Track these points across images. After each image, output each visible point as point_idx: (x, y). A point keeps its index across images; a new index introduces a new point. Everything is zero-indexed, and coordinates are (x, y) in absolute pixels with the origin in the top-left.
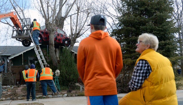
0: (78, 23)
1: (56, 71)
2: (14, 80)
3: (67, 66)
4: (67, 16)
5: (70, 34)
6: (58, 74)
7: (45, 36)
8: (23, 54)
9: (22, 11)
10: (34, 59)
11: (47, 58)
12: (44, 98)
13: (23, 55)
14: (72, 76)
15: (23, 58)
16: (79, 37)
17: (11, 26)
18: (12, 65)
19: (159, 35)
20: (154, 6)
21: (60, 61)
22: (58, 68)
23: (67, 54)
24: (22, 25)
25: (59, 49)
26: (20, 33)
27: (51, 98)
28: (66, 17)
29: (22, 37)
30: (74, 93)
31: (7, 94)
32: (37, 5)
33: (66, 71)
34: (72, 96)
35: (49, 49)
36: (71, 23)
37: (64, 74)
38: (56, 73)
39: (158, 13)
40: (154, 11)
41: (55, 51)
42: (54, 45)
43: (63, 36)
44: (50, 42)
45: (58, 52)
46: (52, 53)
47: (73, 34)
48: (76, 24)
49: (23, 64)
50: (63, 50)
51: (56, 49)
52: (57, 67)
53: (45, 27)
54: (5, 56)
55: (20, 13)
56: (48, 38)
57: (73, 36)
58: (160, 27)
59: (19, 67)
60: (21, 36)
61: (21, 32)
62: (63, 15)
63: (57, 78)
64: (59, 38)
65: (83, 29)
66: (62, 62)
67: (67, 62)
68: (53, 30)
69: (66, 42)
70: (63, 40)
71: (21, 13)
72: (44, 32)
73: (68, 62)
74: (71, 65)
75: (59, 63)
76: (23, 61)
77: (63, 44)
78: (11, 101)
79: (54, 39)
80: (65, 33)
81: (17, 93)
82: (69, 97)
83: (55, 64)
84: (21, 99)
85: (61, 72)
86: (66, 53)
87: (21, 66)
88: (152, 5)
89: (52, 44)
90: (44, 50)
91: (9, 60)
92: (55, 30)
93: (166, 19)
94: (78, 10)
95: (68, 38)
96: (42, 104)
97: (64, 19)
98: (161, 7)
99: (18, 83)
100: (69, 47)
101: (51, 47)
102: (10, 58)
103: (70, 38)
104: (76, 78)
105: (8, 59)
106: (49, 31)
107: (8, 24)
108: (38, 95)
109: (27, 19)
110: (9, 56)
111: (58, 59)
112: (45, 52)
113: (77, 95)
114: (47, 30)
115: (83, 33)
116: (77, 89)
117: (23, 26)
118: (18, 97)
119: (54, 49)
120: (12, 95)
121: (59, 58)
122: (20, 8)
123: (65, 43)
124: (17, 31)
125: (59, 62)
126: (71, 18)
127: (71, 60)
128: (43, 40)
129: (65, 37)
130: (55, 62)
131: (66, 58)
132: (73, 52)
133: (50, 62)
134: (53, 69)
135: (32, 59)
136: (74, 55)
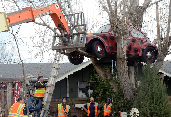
1: (131, 111)
3: (153, 102)
4: (150, 4)
5: (156, 39)
8: (67, 77)
11: (114, 85)
13: (68, 80)
15: (68, 85)
17: (50, 28)
21: (138, 92)
22: (135, 105)
23: (152, 77)
24: (69, 25)
25: (135, 67)
26: (67, 40)
28: (147, 5)
29: (70, 47)
33: (151, 110)
38: (131, 114)
41: (129, 72)
42: (126, 61)
43: (142, 42)
44: (118, 54)
45: (133, 73)
46: (123, 75)
47: (163, 37)
50: (144, 70)
51: (129, 68)
52: (132, 103)
53: (109, 28)
55: (64, 5)
56: (114, 47)
57: (162, 43)
60: (67, 45)
61: (69, 38)
64: (135, 46)
66: (141, 93)
67: (152, 92)
68: (125, 33)
69: (149, 54)
70: (143, 50)
72: (107, 35)
73: (154, 92)
74: (160, 98)
76: (68, 91)
77: (143, 58)
79: (126, 48)
80: (146, 36)
83: (129, 97)
85: (141, 111)
86: (150, 75)
89: (122, 59)
92: (128, 31)
95: (152, 47)
97: (142, 10)
100: (154, 63)
101: (121, 64)
103: (157, 45)
107: (45, 24)
109: (78, 14)
111: (134, 87)
112: (109, 74)
114: (112, 33)
117: (70, 27)
119: (126, 67)
121: (136, 84)
123: (147, 56)
124: (61, 37)
125: (135, 92)
126: (157, 8)
127: (159, 89)
128: (106, 52)
129: (146, 45)
130: (128, 94)
131: (149, 84)
132: (161, 73)
133: (119, 93)
134: (124, 106)
135: (83, 86)
136: (163, 78)
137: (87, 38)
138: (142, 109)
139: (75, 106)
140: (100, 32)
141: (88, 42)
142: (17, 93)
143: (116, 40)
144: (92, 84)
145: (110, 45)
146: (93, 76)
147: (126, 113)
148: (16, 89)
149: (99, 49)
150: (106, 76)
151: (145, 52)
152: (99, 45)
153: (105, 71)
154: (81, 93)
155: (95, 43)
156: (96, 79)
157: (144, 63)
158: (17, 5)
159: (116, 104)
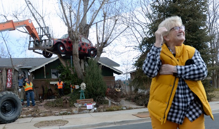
0: (105, 31)
1: (81, 84)
2: (37, 94)
3: (94, 79)
4: (93, 23)
5: (96, 44)
6: (83, 87)
7: (68, 45)
8: (44, 66)
9: (42, 18)
10: (57, 72)
11: (71, 70)
12: (69, 114)
13: (45, 68)
14: (99, 89)
15: (45, 71)
16: (106, 46)
18: (34, 78)
19: (193, 44)
20: (187, 13)
21: (86, 74)
22: (84, 81)
23: (93, 65)
25: (84, 60)
26: (38, 43)
27: (76, 114)
28: (91, 24)
29: (40, 48)
30: (102, 108)
31: (29, 110)
32: (59, 11)
33: (93, 84)
34: (99, 111)
35: (73, 60)
36: (97, 31)
37: (91, 87)
38: (81, 86)
39: (191, 20)
40: (187, 18)
41: (80, 63)
42: (78, 56)
43: (88, 45)
44: (73, 52)
45: (83, 63)
46: (76, 64)
47: (100, 43)
48: (102, 33)
49: (45, 78)
50: (89, 61)
51: (80, 60)
52: (82, 80)
53: (68, 36)
54: (25, 69)
56: (71, 47)
57: (100, 46)
58: (193, 35)
59: (41, 81)
60: (38, 47)
62: (88, 22)
63: (82, 92)
64: (84, 47)
65: (110, 37)
66: (87, 75)
67: (93, 74)
68: (77, 39)
69: (92, 52)
70: (89, 50)
71: (41, 21)
72: (67, 40)
73: (95, 74)
74: (98, 77)
75: (85, 76)
76: (45, 74)
77: (89, 55)
78: (32, 118)
79: (78, 49)
80: (90, 42)
81: (39, 109)
82: (96, 112)
83: (81, 77)
84: (44, 116)
87: (43, 79)
88: (185, 11)
89: (76, 55)
90: (68, 62)
91: (30, 73)
92: (79, 38)
93: (200, 27)
94: (104, 16)
95: (94, 48)
96: (66, 121)
97: (89, 26)
98: (194, 13)
99: (41, 98)
100: (95, 58)
101: (76, 57)
102: (31, 71)
104: (104, 92)
105: (29, 71)
106: (73, 39)
108: (62, 111)
110: (30, 69)
111: (84, 71)
112: (69, 64)
113: (105, 110)
114: (70, 39)
115: (111, 42)
116: (105, 103)
118: (40, 114)
119: (79, 59)
120: (34, 111)
121: (85, 70)
122: (39, 15)
123: (91, 54)
124: (34, 42)
125: (84, 74)
126: (97, 26)
127: (97, 72)
128: (66, 50)
129: (90, 47)
130: (80, 75)
131: (92, 69)
132: (100, 64)
133: (75, 75)
134: (78, 82)
135: (55, 71)
136: (101, 67)
137: (54, 41)
138: (87, 84)
139: (49, 83)
140: (62, 39)
141: (54, 44)
142: (9, 76)
143: (72, 44)
144: (60, 70)
145: (69, 46)
146: (60, 65)
147: (78, 86)
148: (9, 73)
149: (61, 48)
150: (67, 65)
151: (90, 51)
152: (61, 46)
153: (66, 62)
154: (54, 75)
155: (59, 45)
156: (62, 67)
157: (89, 58)
158: (6, 19)
159: (73, 81)
